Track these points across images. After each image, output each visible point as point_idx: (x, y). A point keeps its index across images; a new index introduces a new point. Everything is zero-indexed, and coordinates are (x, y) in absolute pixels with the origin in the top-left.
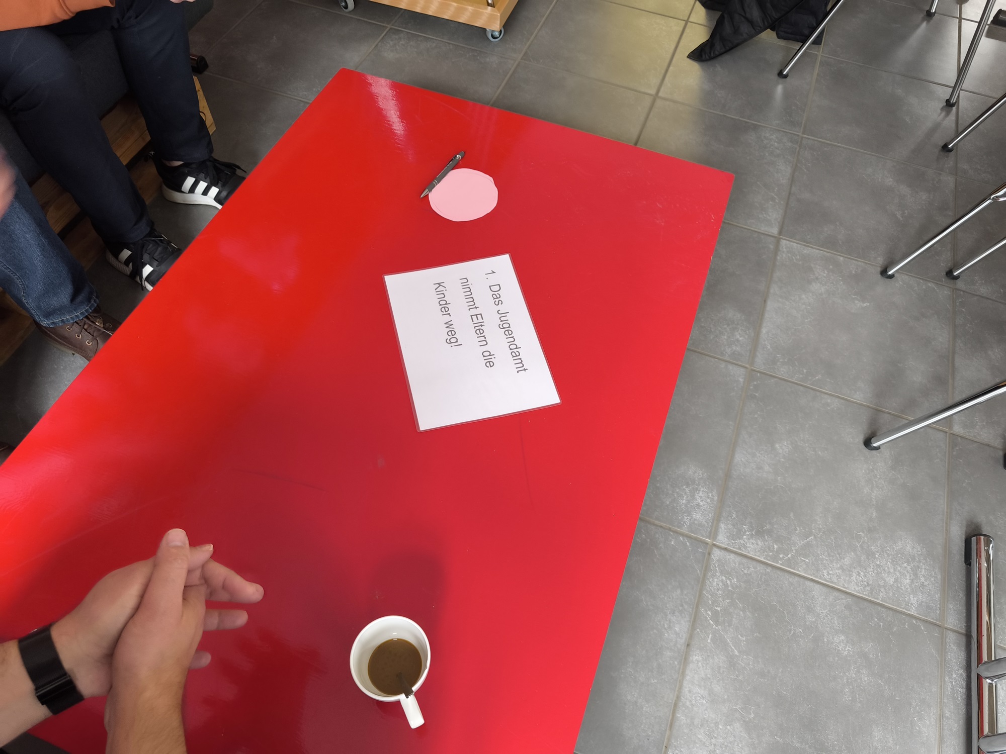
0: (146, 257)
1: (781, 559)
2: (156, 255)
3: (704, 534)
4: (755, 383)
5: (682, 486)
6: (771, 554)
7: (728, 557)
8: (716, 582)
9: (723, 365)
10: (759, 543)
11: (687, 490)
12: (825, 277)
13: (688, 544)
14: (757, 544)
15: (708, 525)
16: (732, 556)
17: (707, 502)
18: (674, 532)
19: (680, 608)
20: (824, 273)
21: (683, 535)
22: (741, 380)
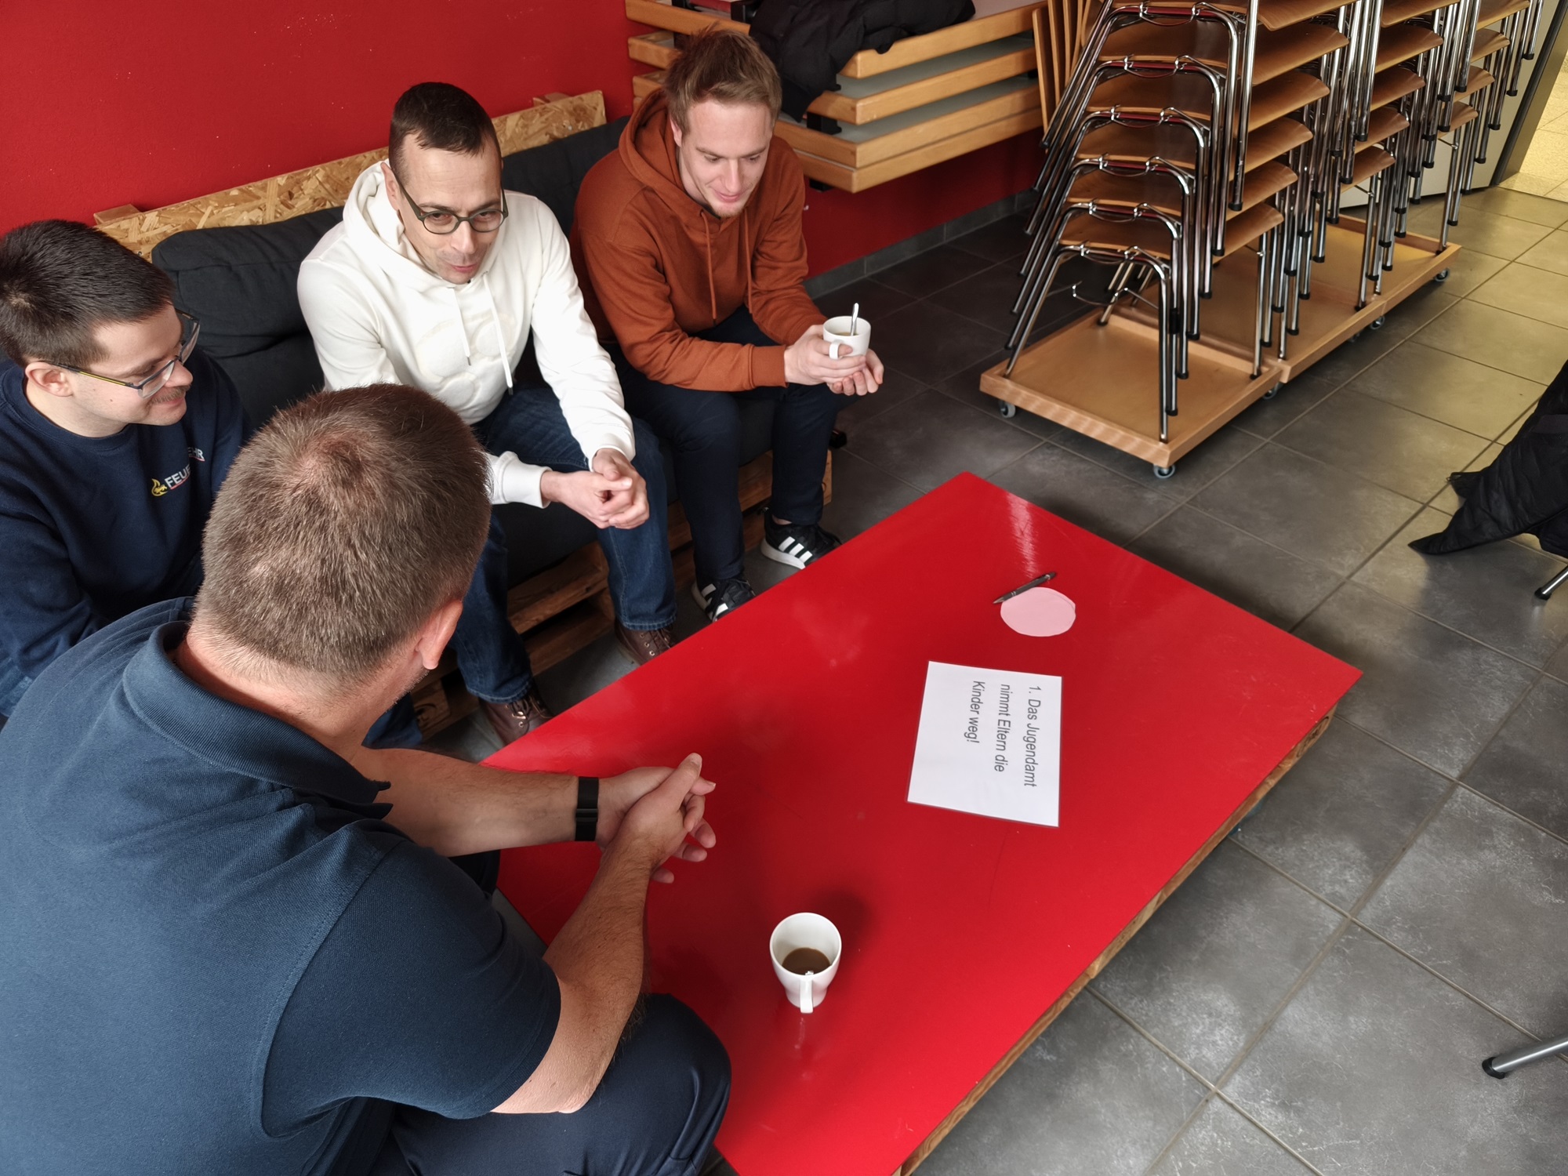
0: (726, 596)
1: (1302, 1147)
2: (736, 597)
3: (1209, 1076)
4: (1350, 937)
5: (1202, 1013)
6: (1290, 1135)
7: (1231, 1115)
8: (1203, 1135)
9: (1314, 902)
10: (1280, 1117)
11: (1207, 1021)
12: (1507, 848)
13: (1184, 1079)
14: (1276, 1117)
15: (1219, 1068)
16: (1237, 1116)
17: (1228, 1044)
18: (1171, 1058)
19: (1145, 1142)
20: (1509, 844)
21: (1181, 1066)
22: (1332, 927)
